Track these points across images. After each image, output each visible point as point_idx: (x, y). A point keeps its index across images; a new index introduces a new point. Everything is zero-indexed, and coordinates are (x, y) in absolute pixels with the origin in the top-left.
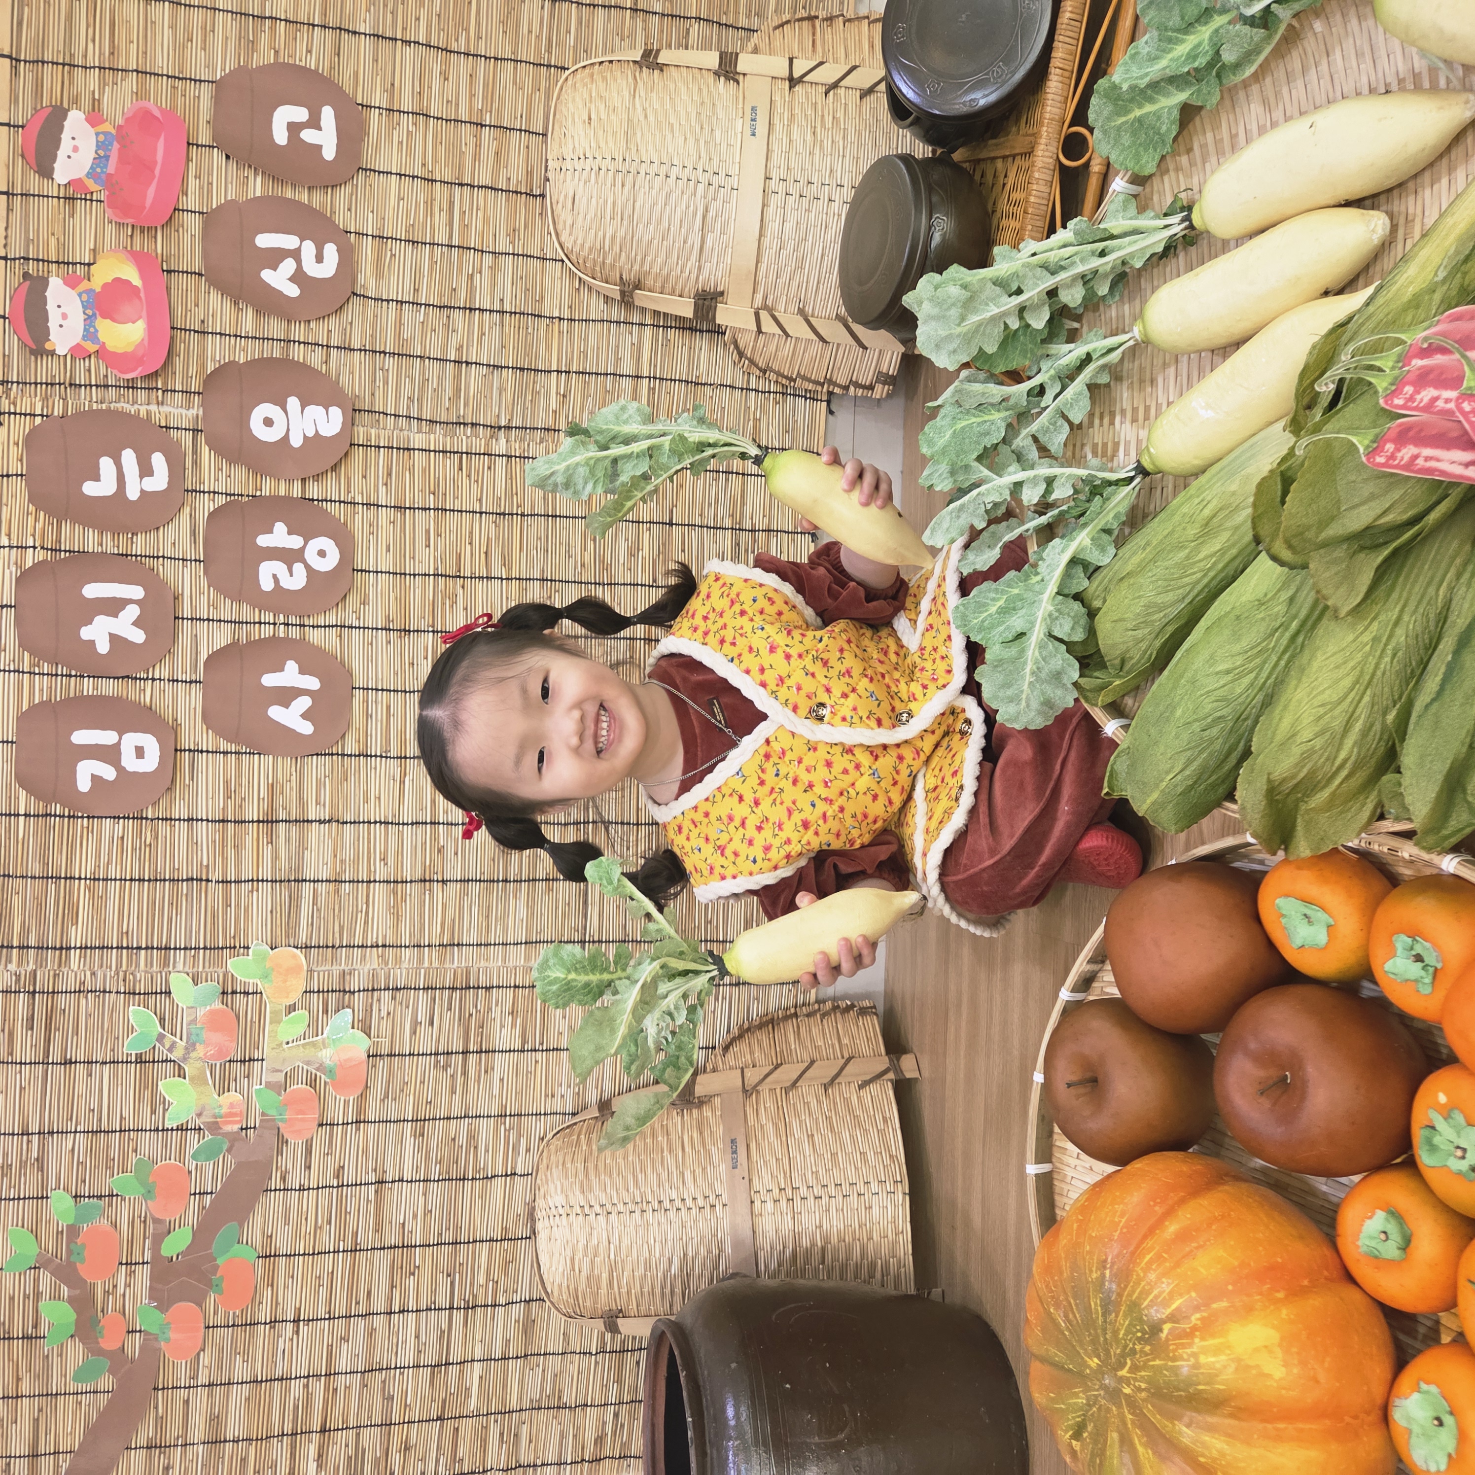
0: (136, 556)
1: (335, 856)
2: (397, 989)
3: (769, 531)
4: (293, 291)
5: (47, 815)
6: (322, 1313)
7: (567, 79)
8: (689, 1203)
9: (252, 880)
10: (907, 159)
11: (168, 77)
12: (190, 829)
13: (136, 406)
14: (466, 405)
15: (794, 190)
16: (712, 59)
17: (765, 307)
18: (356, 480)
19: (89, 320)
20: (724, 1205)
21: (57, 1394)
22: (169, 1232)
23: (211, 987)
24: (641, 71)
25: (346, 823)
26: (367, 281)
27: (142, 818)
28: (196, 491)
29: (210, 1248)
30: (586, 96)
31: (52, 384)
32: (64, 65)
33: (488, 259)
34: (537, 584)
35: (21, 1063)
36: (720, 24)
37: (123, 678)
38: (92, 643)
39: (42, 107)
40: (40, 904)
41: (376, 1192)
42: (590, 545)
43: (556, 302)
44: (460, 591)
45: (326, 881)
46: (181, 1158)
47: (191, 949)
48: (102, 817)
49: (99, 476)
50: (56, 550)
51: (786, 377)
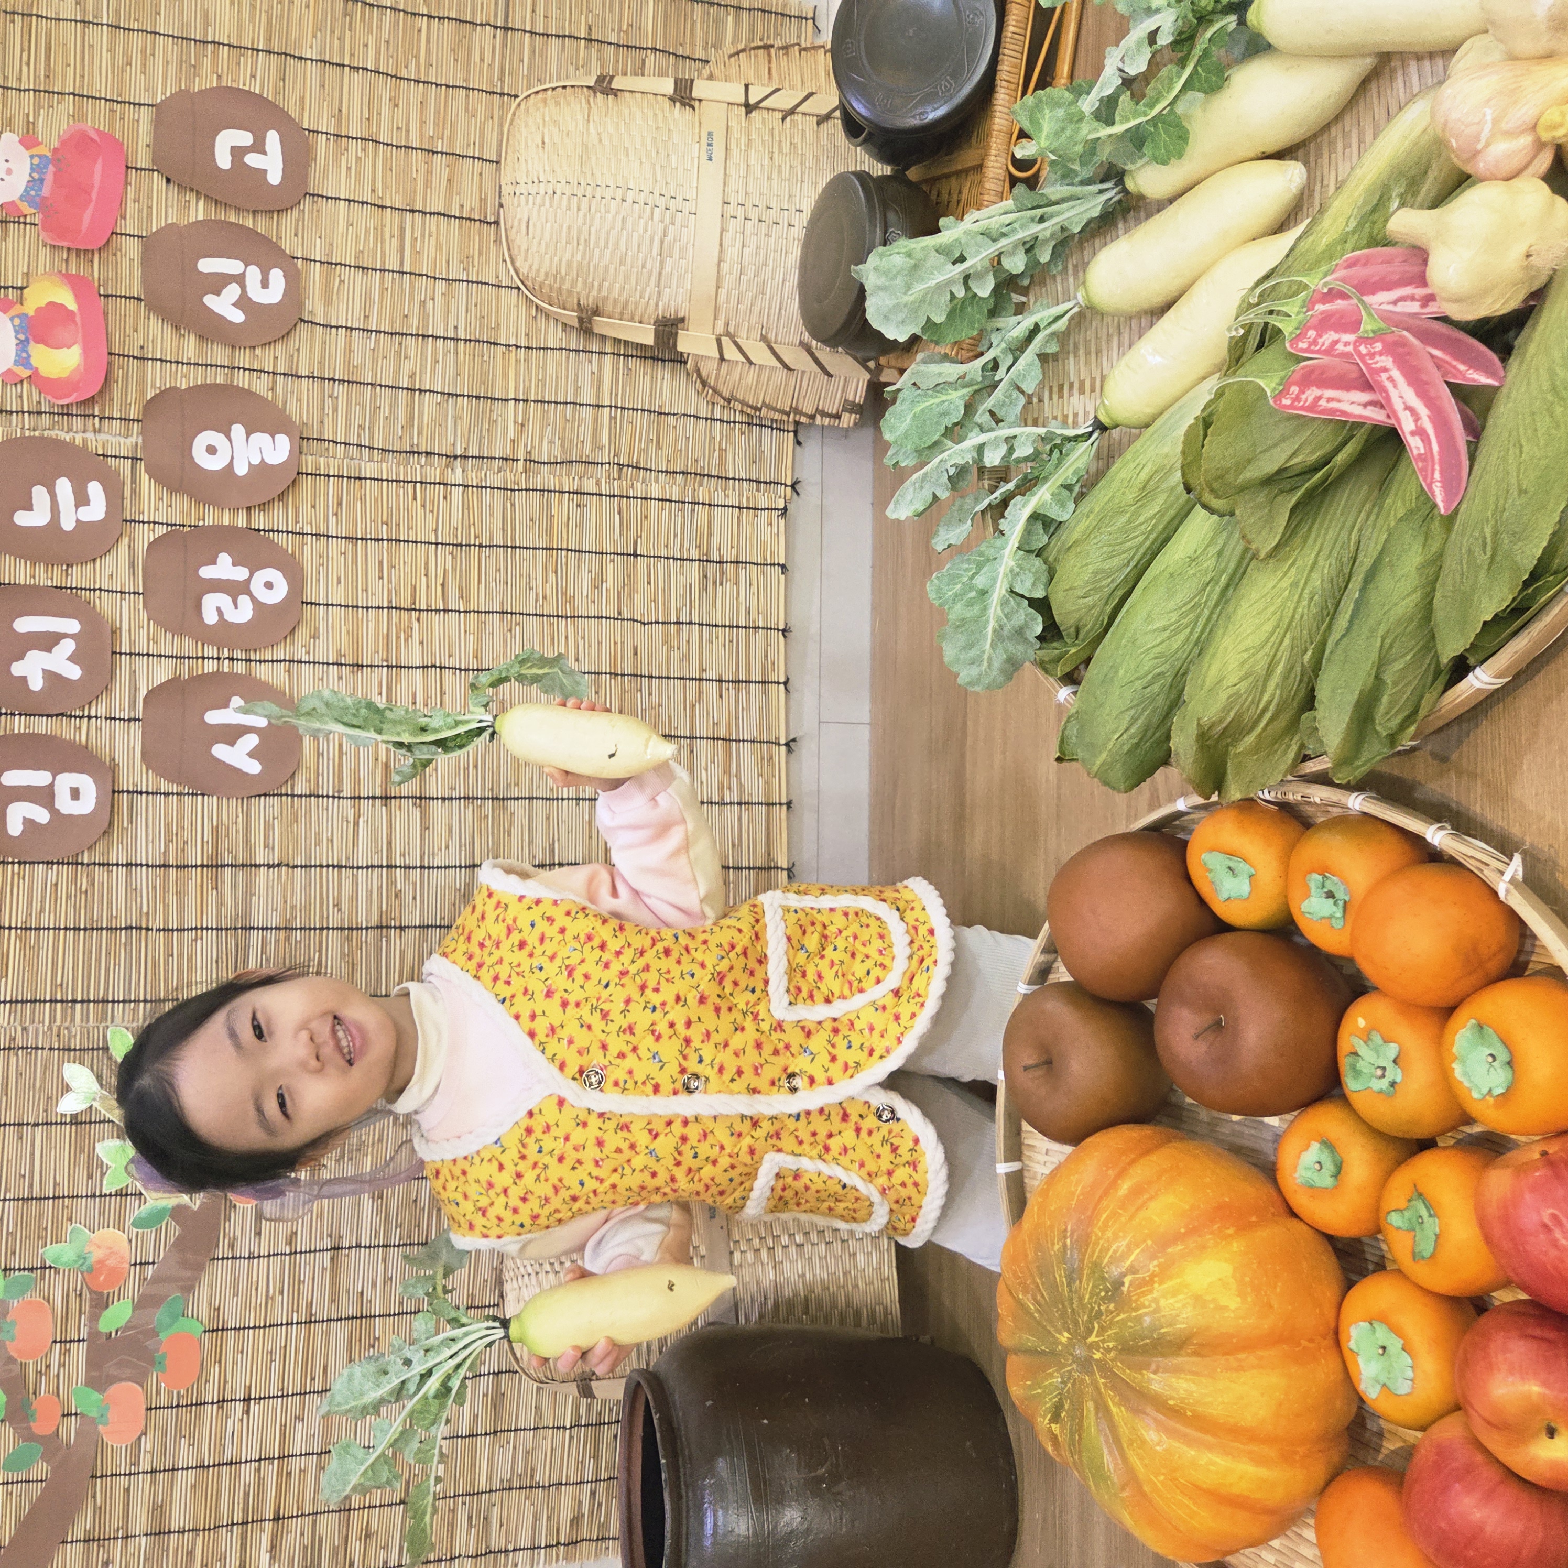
0: (72, 589)
1: (286, 902)
3: (737, 562)
4: (237, 317)
6: (274, 1391)
7: (519, 105)
9: (196, 928)
10: (862, 177)
11: (106, 100)
12: (130, 874)
13: (71, 434)
14: (420, 433)
15: (753, 214)
16: (667, 86)
17: (728, 334)
18: (305, 509)
22: (107, 1307)
24: (595, 96)
25: (297, 867)
26: (315, 307)
27: (77, 864)
28: (135, 522)
29: (152, 1323)
30: (539, 120)
33: (441, 286)
34: (496, 617)
36: (677, 56)
37: (57, 715)
38: (24, 679)
41: (332, 1258)
42: (552, 577)
43: (512, 330)
44: (415, 625)
45: (276, 928)
46: (120, 1226)
47: (130, 1001)
48: (34, 863)
49: (32, 505)
51: (751, 407)
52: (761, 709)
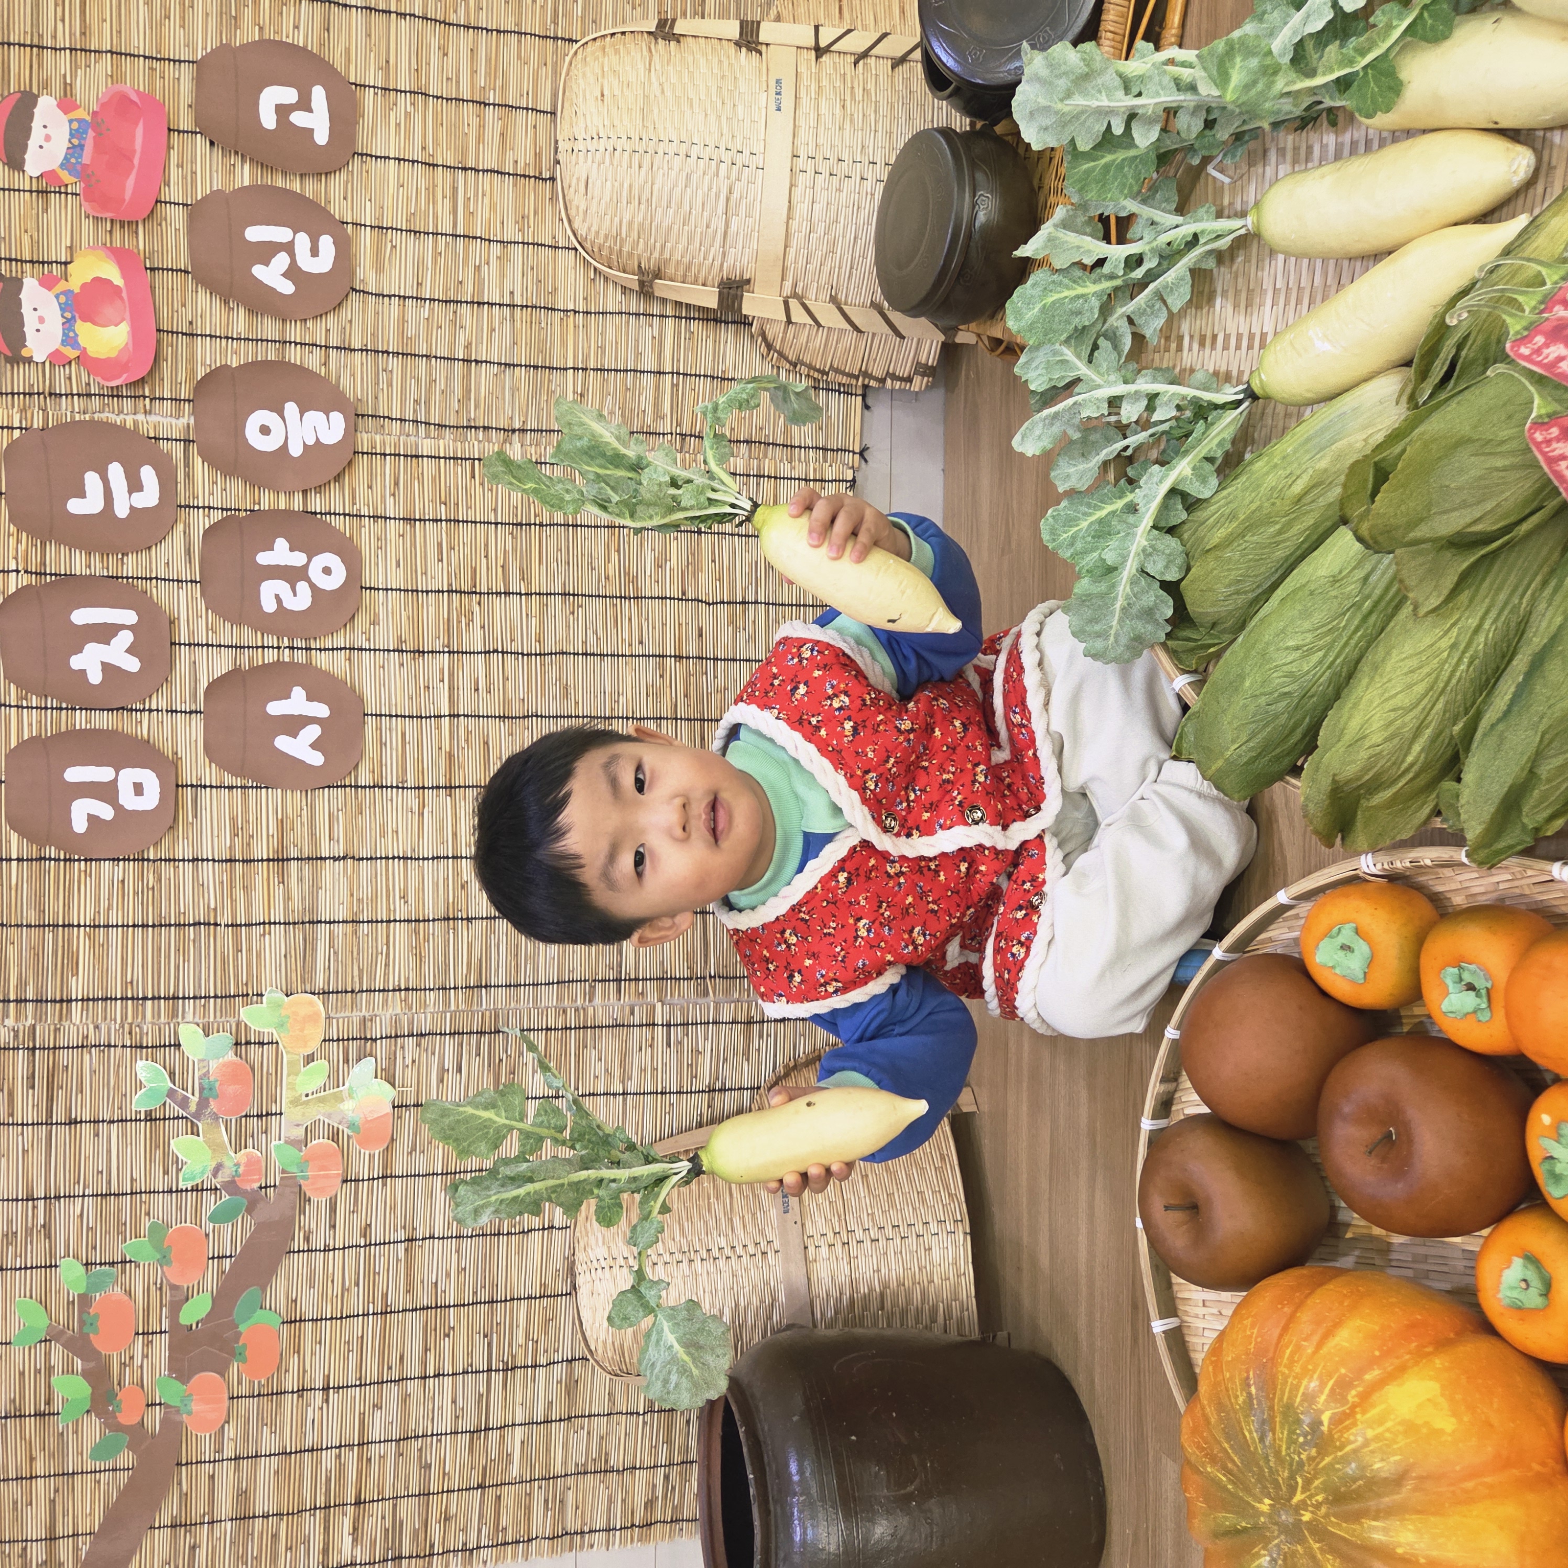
0: (127, 578)
1: (352, 895)
2: (422, 1035)
4: (287, 288)
5: (40, 859)
6: (352, 1380)
7: (576, 53)
8: (740, 1250)
9: (264, 923)
10: (947, 133)
11: (145, 57)
12: (195, 870)
13: (122, 416)
14: (477, 406)
15: (824, 168)
16: (732, 29)
17: (795, 295)
18: (362, 490)
19: (68, 324)
20: (776, 1252)
21: (73, 1473)
22: (187, 1300)
23: (224, 1039)
24: (656, 42)
25: (362, 859)
26: (366, 275)
27: (143, 860)
28: (189, 507)
29: (231, 1314)
30: (598, 70)
31: (30, 394)
32: (31, 46)
33: (496, 249)
34: (559, 599)
35: (23, 1124)
37: (118, 709)
38: (83, 672)
40: (38, 955)
41: (406, 1250)
42: (614, 556)
43: (570, 293)
45: (343, 922)
46: (197, 1221)
47: (201, 998)
48: (100, 860)
49: (85, 492)
50: (41, 574)
51: (818, 371)
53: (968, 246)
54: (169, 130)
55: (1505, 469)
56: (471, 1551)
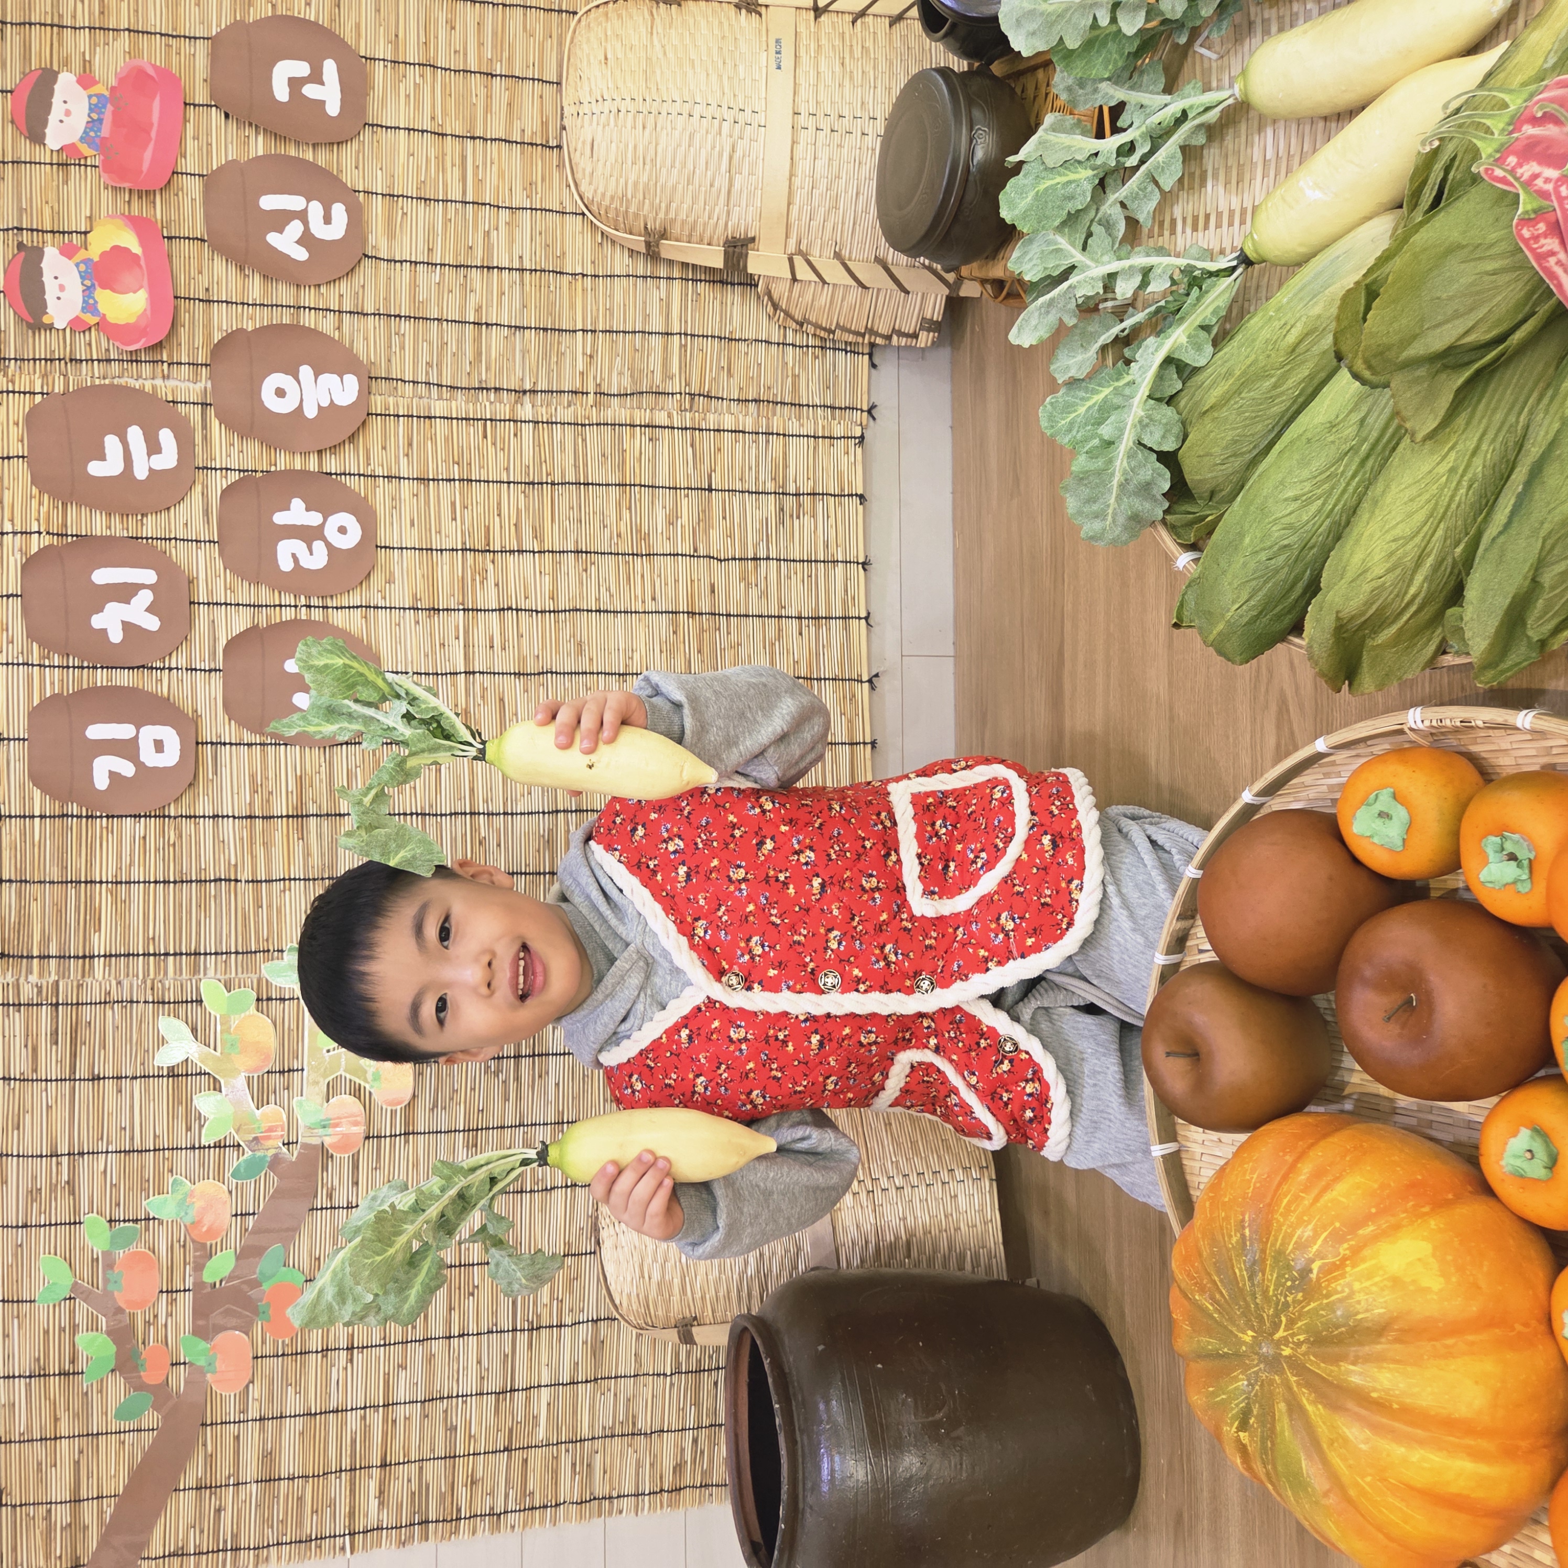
0: (147, 538)
3: (814, 494)
4: (301, 254)
5: (63, 816)
6: (376, 1340)
7: (579, 20)
9: (284, 879)
10: (943, 72)
11: (162, 35)
12: (216, 827)
13: (140, 381)
14: (488, 369)
15: (825, 124)
17: (800, 252)
18: (376, 450)
19: (88, 291)
21: (98, 1434)
22: (211, 1257)
23: (245, 995)
24: (658, 7)
26: (378, 241)
27: (164, 817)
28: (207, 468)
29: (256, 1272)
30: (601, 35)
31: (51, 360)
32: (52, 26)
33: (504, 215)
34: (571, 556)
35: (46, 1080)
37: (138, 668)
38: (104, 632)
39: (31, 71)
40: (60, 912)
42: (626, 514)
43: (578, 258)
44: (490, 567)
46: (220, 1177)
47: (222, 953)
48: (122, 816)
49: (105, 455)
50: (62, 535)
51: (825, 329)
52: (842, 645)
53: (967, 180)
54: (186, 104)
55: (1494, 272)
56: (499, 1515)
